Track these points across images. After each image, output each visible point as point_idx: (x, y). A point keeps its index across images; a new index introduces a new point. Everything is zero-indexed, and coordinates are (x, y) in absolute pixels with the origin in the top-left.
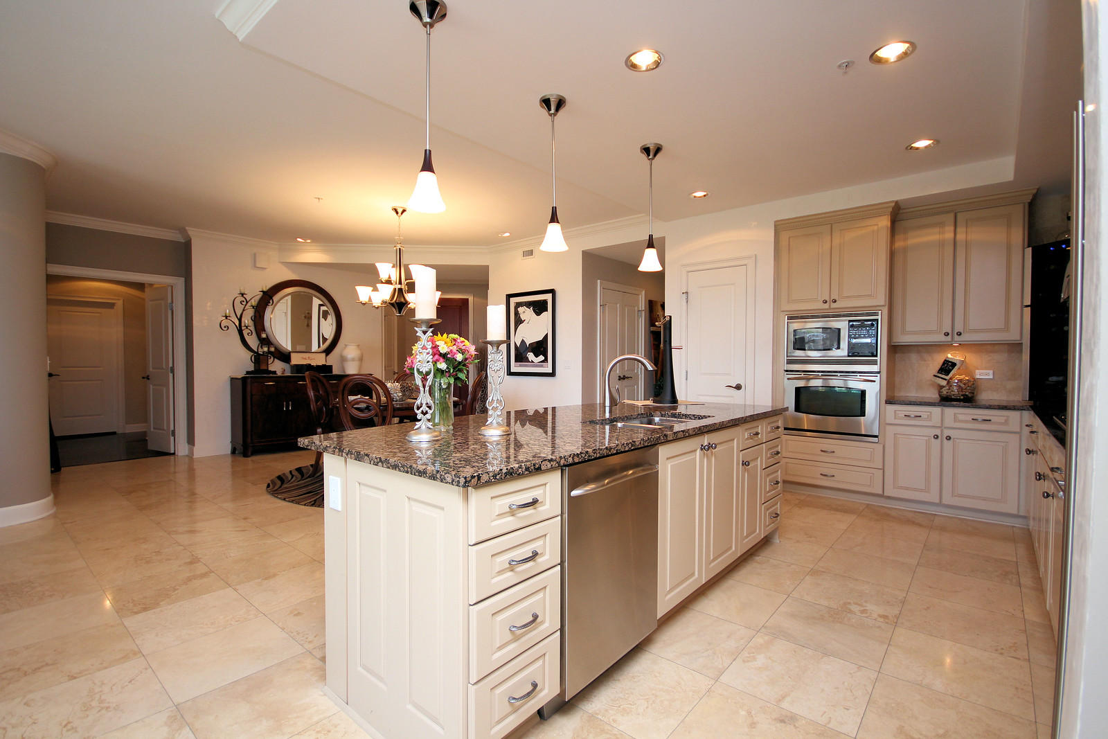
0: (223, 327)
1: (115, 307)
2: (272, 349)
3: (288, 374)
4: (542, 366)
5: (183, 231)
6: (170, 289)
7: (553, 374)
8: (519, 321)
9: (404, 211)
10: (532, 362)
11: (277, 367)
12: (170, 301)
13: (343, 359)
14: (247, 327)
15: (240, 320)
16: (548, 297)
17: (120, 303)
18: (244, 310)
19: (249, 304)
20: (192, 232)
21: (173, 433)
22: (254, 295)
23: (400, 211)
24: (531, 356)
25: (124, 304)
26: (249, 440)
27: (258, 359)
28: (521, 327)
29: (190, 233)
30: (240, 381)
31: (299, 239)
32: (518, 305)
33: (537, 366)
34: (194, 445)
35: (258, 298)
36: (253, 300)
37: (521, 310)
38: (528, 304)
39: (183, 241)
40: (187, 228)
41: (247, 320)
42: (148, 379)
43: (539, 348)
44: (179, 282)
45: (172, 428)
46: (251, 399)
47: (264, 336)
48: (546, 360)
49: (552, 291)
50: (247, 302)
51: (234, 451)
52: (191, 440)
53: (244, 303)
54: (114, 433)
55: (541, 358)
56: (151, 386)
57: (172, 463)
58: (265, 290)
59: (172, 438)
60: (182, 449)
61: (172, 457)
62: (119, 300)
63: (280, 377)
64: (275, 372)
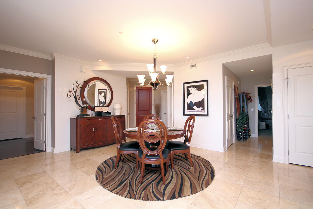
0: (68, 96)
1: (23, 90)
2: (88, 105)
3: (94, 115)
4: (201, 112)
5: (52, 55)
6: (45, 80)
7: (207, 115)
8: (189, 94)
9: (158, 41)
10: (196, 110)
11: (90, 113)
12: (45, 85)
13: (114, 109)
14: (78, 96)
15: (76, 93)
16: (205, 83)
17: (25, 88)
18: (77, 89)
19: (79, 86)
20: (55, 55)
21: (45, 142)
22: (81, 83)
23: (156, 41)
24: (195, 108)
25: (26, 89)
26: (79, 145)
27: (83, 109)
28: (190, 96)
29: (55, 56)
30: (76, 119)
31: (100, 60)
32: (188, 87)
33: (198, 112)
34: (54, 148)
35: (82, 84)
36: (81, 85)
37: (190, 89)
38: (194, 87)
39: (51, 60)
40: (53, 53)
41: (78, 94)
42: (35, 118)
43: (200, 104)
44: (49, 77)
45: (45, 140)
46: (80, 126)
47: (84, 100)
48: (203, 109)
49: (207, 81)
50: (78, 86)
51: (71, 149)
52: (53, 145)
53: (77, 86)
54: (21, 138)
55: (201, 108)
56: (36, 121)
57: (44, 155)
58: (85, 80)
59: (45, 144)
60: (49, 149)
61: (44, 153)
62: (24, 87)
63: (92, 117)
64: (89, 115)
